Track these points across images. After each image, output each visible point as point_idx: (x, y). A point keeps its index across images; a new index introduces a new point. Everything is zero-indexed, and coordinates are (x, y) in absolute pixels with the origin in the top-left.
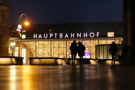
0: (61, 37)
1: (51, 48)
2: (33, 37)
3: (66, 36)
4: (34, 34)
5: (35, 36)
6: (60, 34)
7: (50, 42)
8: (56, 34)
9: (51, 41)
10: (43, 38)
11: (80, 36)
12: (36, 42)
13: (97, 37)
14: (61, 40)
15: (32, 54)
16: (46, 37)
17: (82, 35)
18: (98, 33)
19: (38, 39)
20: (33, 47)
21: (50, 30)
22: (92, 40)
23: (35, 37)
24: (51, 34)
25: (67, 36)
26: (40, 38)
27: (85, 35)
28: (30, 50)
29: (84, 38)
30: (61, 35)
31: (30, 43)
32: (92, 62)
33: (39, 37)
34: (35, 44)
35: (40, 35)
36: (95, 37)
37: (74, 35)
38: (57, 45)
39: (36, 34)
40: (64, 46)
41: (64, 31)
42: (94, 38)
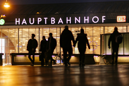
0: (53, 22)
1: (39, 37)
2: (15, 22)
3: (59, 22)
4: (16, 19)
5: (18, 21)
6: (52, 18)
7: (38, 30)
8: (46, 18)
9: (39, 28)
10: (28, 24)
11: (79, 22)
12: (19, 29)
13: (103, 22)
14: (52, 27)
15: (13, 45)
16: (32, 22)
17: (82, 20)
18: (103, 17)
19: (21, 25)
20: (15, 36)
21: (38, 13)
22: (96, 26)
23: (18, 23)
24: (39, 19)
25: (61, 21)
26: (24, 24)
27: (86, 20)
28: (10, 40)
29: (84, 23)
30: (53, 20)
31: (10, 31)
32: (97, 59)
33: (23, 22)
34: (17, 32)
35: (24, 20)
36: (100, 22)
37: (70, 20)
38: (47, 34)
39: (19, 19)
40: (58, 35)
41: (57, 14)
42: (98, 24)
